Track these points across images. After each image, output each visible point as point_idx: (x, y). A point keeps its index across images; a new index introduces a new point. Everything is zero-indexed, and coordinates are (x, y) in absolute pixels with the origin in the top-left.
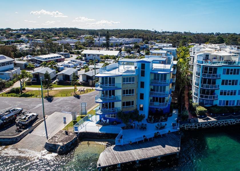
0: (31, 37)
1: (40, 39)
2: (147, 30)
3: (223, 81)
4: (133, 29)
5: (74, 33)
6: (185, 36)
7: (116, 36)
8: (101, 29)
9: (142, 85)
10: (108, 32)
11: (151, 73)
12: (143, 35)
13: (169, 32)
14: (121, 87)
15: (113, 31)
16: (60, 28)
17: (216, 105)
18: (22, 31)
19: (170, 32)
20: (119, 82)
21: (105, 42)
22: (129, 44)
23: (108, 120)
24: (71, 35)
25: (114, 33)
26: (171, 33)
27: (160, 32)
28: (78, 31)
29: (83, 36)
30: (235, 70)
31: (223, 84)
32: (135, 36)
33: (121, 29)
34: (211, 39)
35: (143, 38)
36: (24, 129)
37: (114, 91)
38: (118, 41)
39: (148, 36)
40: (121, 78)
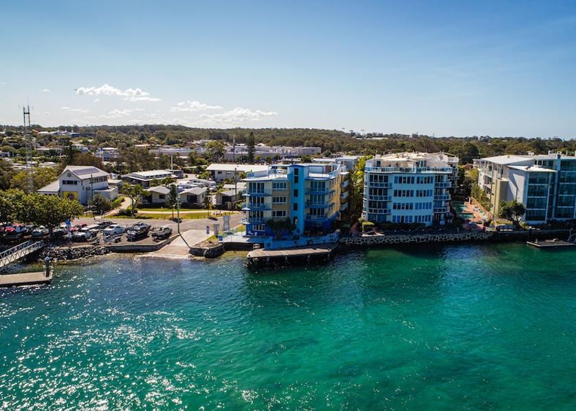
0: (92, 144)
1: (112, 147)
2: (335, 130)
3: (396, 192)
4: (305, 128)
5: (178, 135)
6: (405, 143)
7: (267, 142)
8: (234, 127)
9: (296, 193)
10: (252, 133)
11: (306, 180)
12: (322, 140)
13: (381, 136)
14: (271, 193)
15: (261, 131)
16: (145, 126)
17: (389, 222)
18: (66, 131)
19: (384, 134)
20: (268, 188)
21: (246, 153)
22: (293, 157)
23: (256, 233)
24: (172, 139)
25: (263, 136)
26: (386, 136)
27: (361, 134)
28: (185, 132)
29: (198, 142)
30: (409, 178)
31: (395, 195)
32: (307, 141)
33: (279, 128)
34: (453, 148)
35: (322, 146)
36: (161, 240)
37: (263, 199)
38: (271, 151)
39: (334, 143)
40: (271, 183)
